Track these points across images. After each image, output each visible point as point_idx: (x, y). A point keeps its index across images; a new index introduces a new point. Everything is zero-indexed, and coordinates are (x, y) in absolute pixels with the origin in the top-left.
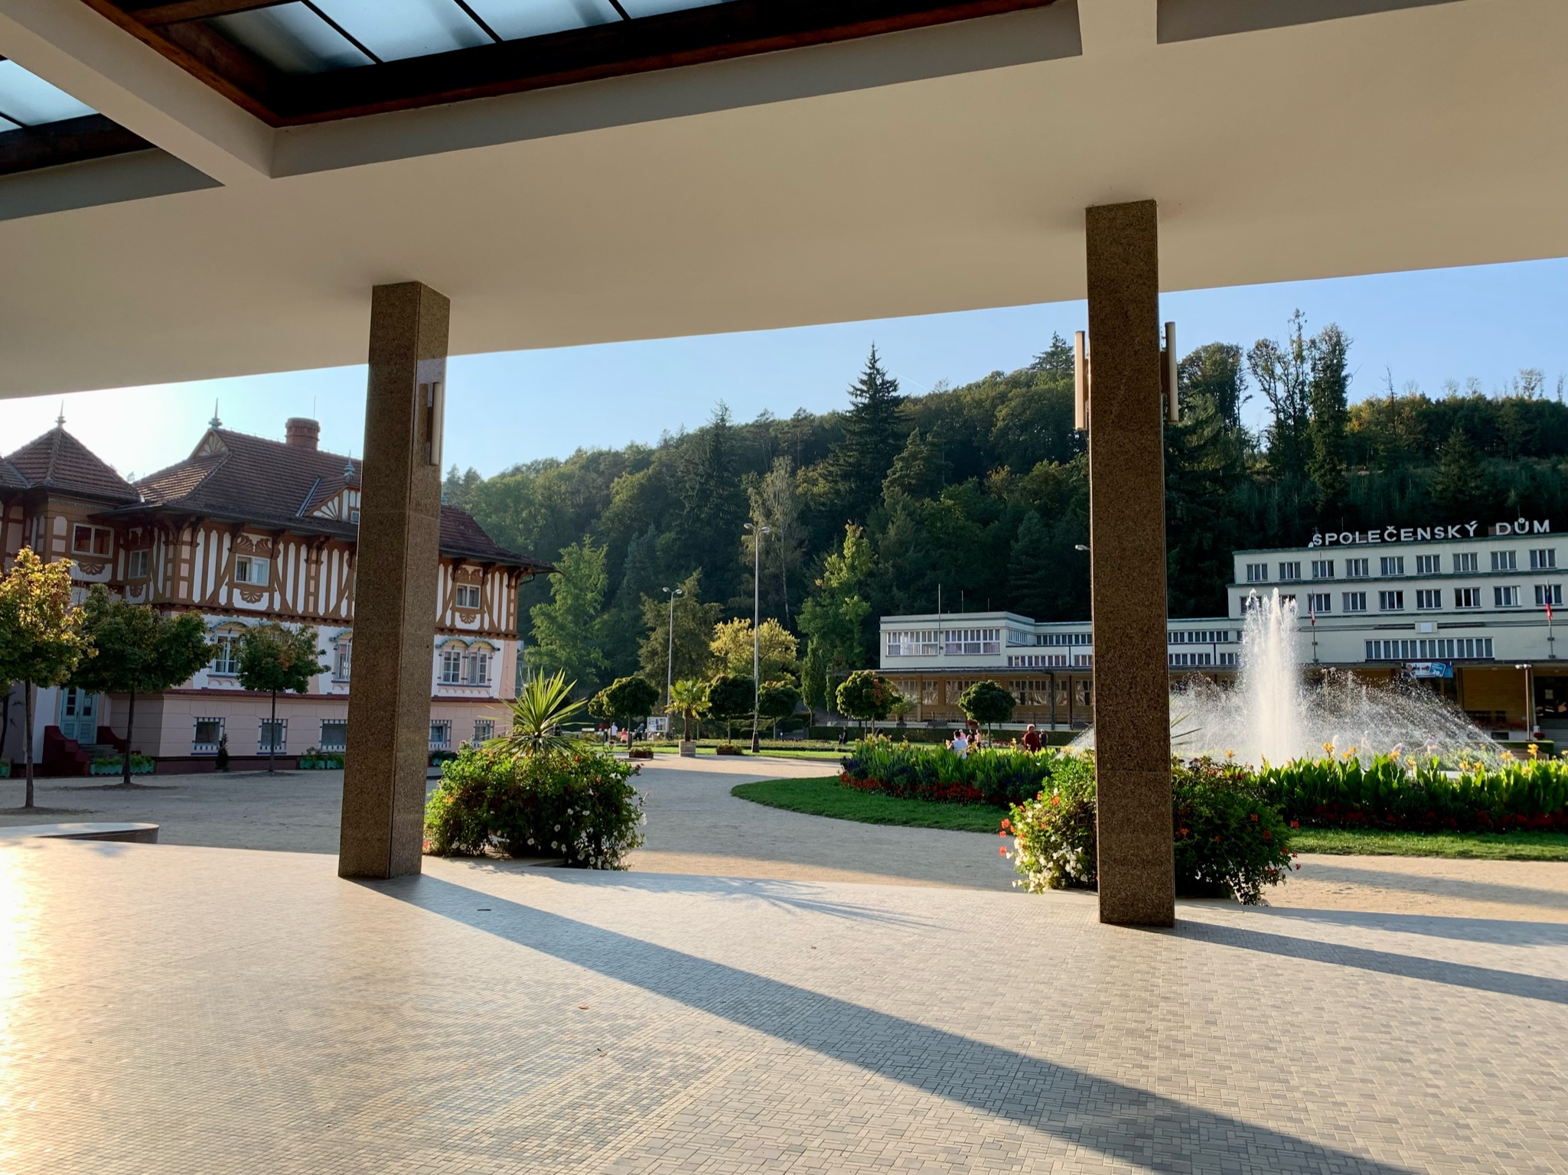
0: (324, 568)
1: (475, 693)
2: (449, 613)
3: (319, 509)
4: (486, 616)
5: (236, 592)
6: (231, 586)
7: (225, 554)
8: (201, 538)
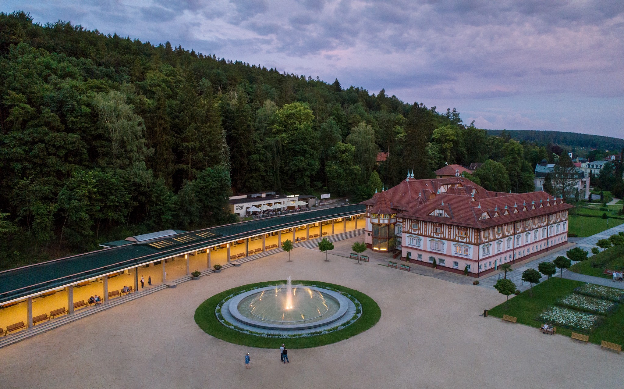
0: (428, 226)
1: (465, 257)
2: (457, 237)
3: (430, 213)
4: (468, 239)
5: (412, 230)
6: (412, 229)
7: (410, 223)
8: (406, 221)
